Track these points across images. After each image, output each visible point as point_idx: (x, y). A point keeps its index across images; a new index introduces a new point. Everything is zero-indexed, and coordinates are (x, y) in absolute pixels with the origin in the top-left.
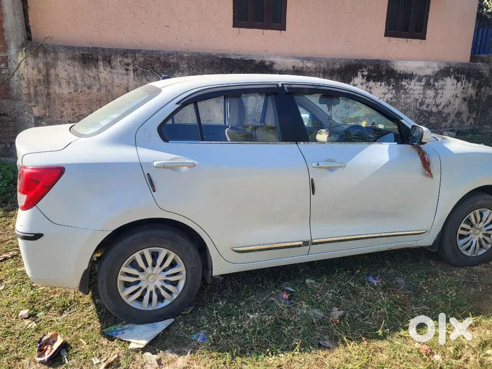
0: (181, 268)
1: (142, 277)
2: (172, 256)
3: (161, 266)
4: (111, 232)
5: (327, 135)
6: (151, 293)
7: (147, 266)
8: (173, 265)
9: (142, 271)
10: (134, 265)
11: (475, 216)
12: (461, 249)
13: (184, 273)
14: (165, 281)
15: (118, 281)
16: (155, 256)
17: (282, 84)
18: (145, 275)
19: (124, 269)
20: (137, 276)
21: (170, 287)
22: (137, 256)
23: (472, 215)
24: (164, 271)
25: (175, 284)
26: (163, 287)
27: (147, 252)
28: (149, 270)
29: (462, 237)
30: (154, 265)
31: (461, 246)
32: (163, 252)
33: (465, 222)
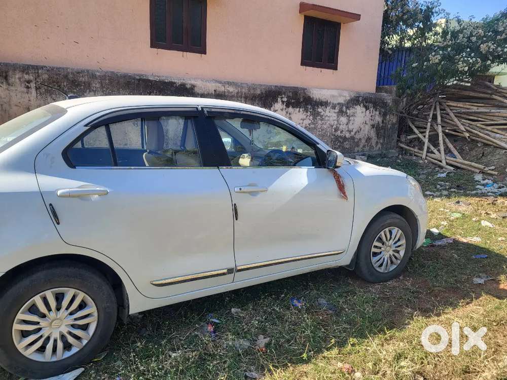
0: (92, 309)
1: (43, 323)
2: (81, 296)
3: (67, 309)
4: (4, 273)
5: (250, 160)
6: (55, 341)
7: (50, 310)
8: (82, 306)
9: (43, 316)
10: (33, 310)
11: (385, 235)
12: (375, 266)
13: (96, 314)
14: (73, 326)
15: (13, 330)
16: (59, 298)
17: (202, 108)
18: (47, 320)
19: (20, 316)
20: (38, 323)
21: (78, 332)
22: (37, 300)
23: (382, 233)
24: (71, 314)
25: (85, 328)
26: (70, 333)
27: (50, 295)
28: (52, 315)
29: (375, 254)
30: (58, 309)
31: (375, 263)
32: (69, 293)
33: (377, 241)
